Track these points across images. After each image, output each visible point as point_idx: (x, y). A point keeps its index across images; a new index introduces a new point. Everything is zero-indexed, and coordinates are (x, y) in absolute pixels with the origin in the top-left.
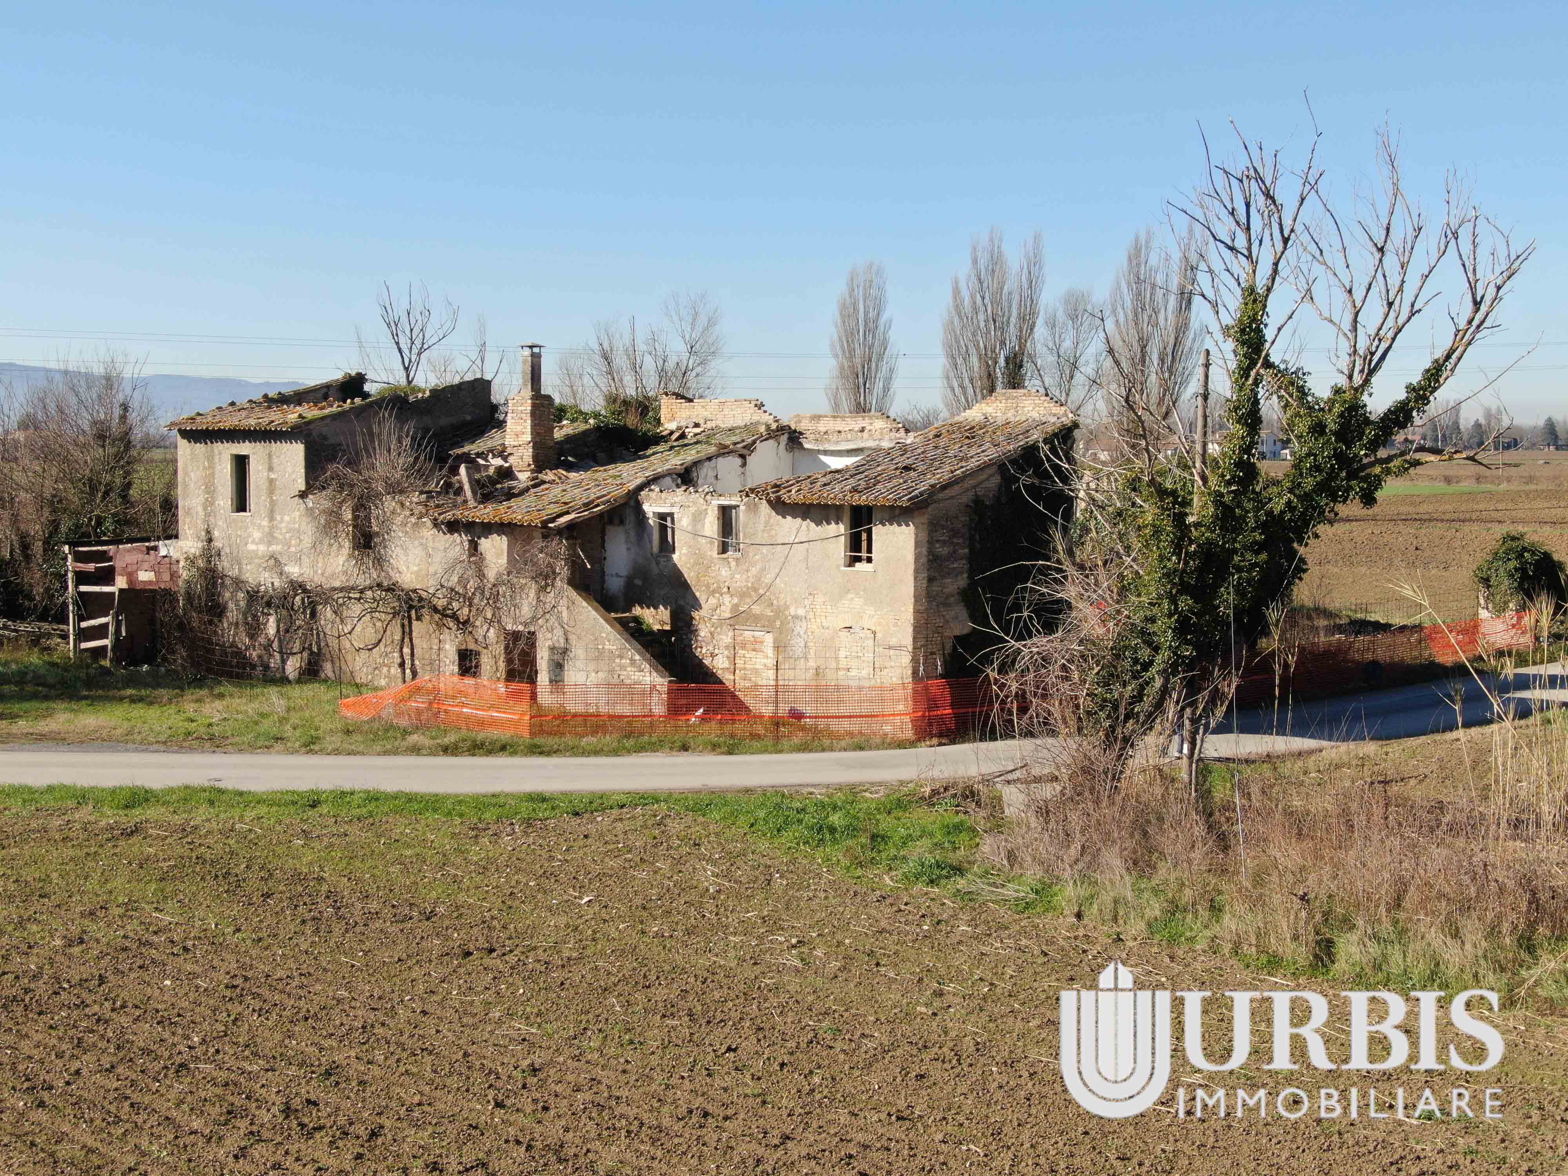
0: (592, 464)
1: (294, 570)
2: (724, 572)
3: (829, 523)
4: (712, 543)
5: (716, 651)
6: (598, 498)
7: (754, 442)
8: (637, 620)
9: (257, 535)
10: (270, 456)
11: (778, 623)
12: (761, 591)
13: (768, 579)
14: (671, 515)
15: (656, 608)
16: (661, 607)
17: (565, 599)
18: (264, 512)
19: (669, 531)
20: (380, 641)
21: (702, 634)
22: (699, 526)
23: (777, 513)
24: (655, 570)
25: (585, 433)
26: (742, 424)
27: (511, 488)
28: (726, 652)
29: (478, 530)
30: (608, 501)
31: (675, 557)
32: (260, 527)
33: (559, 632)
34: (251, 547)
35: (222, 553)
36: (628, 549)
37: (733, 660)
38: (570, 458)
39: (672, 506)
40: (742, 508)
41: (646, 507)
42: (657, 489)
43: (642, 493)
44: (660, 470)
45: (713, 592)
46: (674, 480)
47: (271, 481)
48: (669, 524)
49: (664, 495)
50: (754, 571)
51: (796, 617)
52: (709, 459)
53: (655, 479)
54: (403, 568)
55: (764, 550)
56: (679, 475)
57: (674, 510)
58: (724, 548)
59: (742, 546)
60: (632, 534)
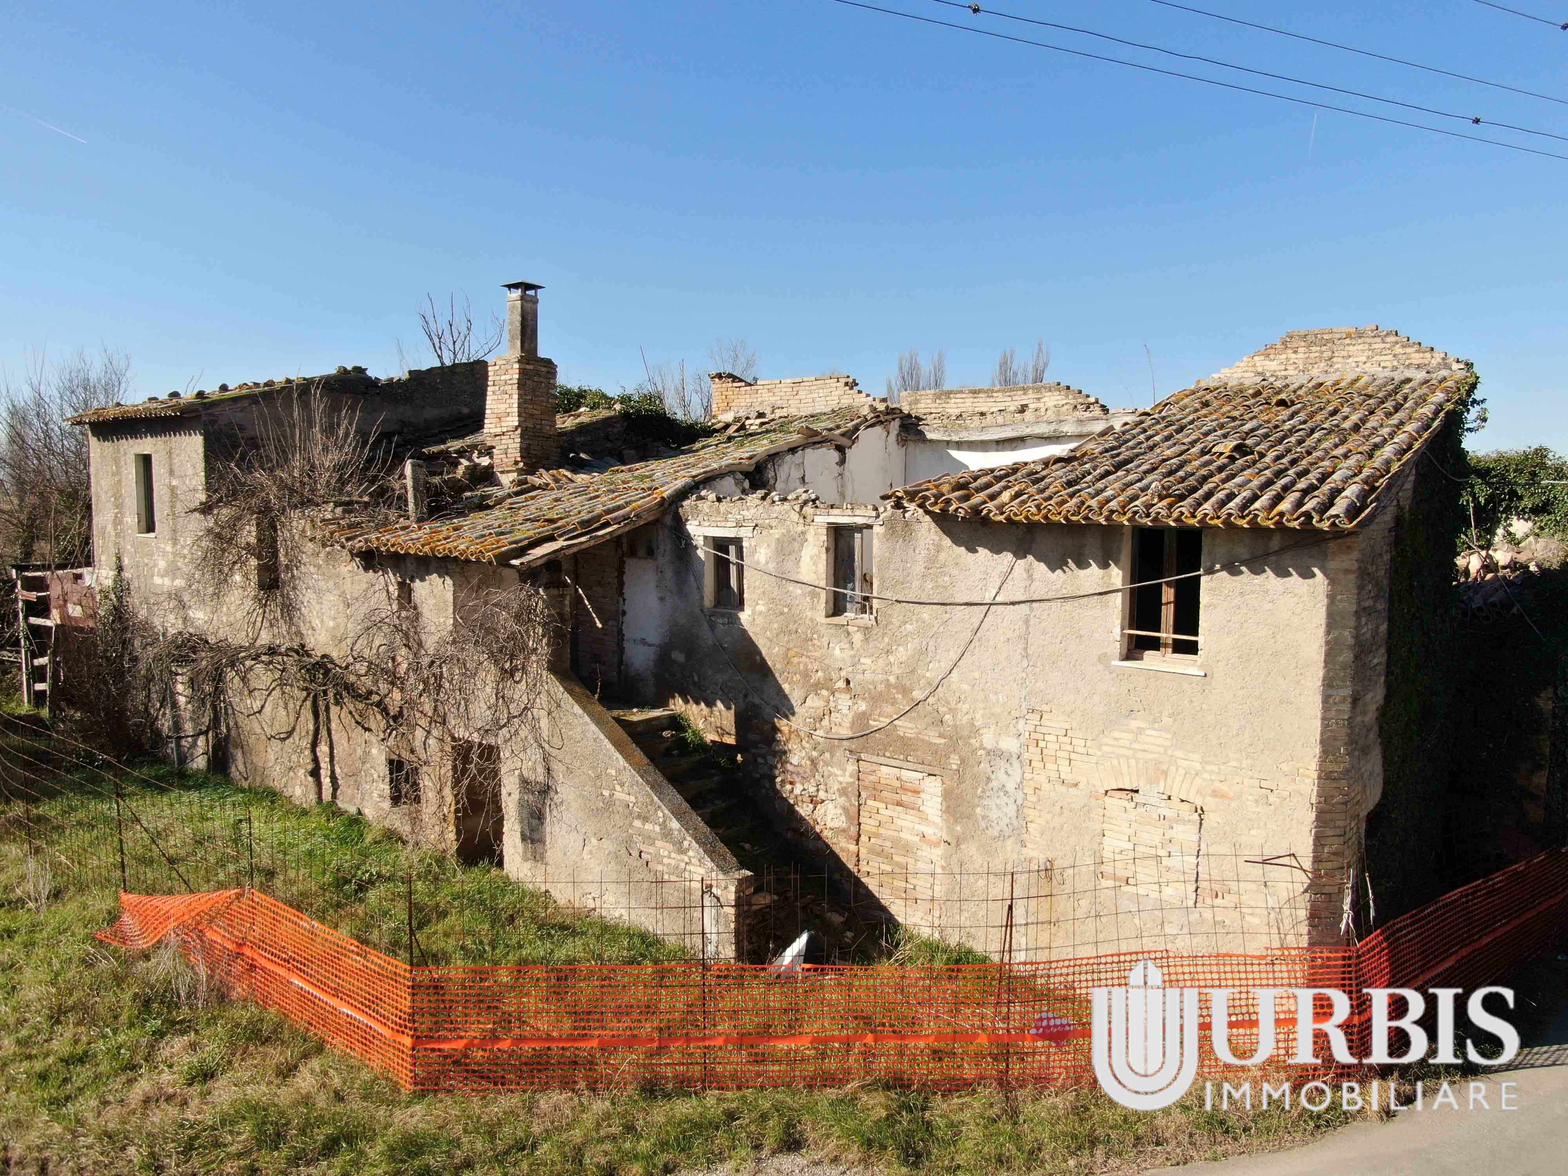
0: (612, 461)
1: (199, 615)
2: (839, 652)
3: (1082, 564)
4: (814, 596)
5: (822, 795)
6: (609, 511)
7: (856, 428)
8: (676, 723)
9: (162, 564)
10: (170, 453)
11: (954, 761)
12: (918, 695)
13: (933, 672)
14: (737, 542)
15: (710, 704)
16: (719, 704)
17: (544, 696)
18: (167, 534)
19: (733, 570)
20: (294, 729)
21: (794, 759)
22: (789, 565)
23: (957, 542)
24: (707, 637)
25: (607, 421)
26: (827, 410)
27: (484, 498)
28: (842, 800)
29: (411, 566)
30: (626, 517)
31: (744, 617)
32: (164, 554)
33: (535, 754)
34: (157, 580)
35: (132, 587)
36: (662, 599)
37: (856, 816)
38: (583, 455)
39: (739, 525)
40: (878, 529)
41: (692, 528)
42: (712, 496)
43: (686, 503)
44: (715, 466)
45: (816, 687)
46: (738, 483)
47: (173, 490)
48: (732, 557)
49: (724, 506)
50: (902, 654)
51: (995, 754)
52: (793, 450)
53: (708, 480)
54: (316, 623)
55: (926, 613)
56: (746, 474)
57: (744, 533)
58: (837, 607)
59: (876, 603)
60: (669, 574)
